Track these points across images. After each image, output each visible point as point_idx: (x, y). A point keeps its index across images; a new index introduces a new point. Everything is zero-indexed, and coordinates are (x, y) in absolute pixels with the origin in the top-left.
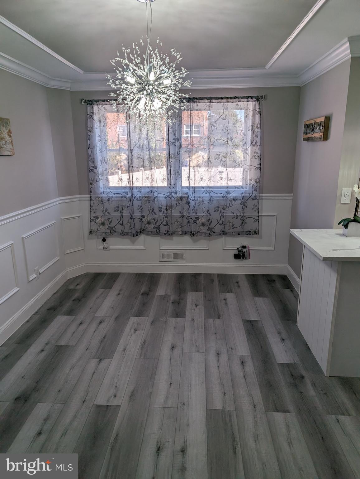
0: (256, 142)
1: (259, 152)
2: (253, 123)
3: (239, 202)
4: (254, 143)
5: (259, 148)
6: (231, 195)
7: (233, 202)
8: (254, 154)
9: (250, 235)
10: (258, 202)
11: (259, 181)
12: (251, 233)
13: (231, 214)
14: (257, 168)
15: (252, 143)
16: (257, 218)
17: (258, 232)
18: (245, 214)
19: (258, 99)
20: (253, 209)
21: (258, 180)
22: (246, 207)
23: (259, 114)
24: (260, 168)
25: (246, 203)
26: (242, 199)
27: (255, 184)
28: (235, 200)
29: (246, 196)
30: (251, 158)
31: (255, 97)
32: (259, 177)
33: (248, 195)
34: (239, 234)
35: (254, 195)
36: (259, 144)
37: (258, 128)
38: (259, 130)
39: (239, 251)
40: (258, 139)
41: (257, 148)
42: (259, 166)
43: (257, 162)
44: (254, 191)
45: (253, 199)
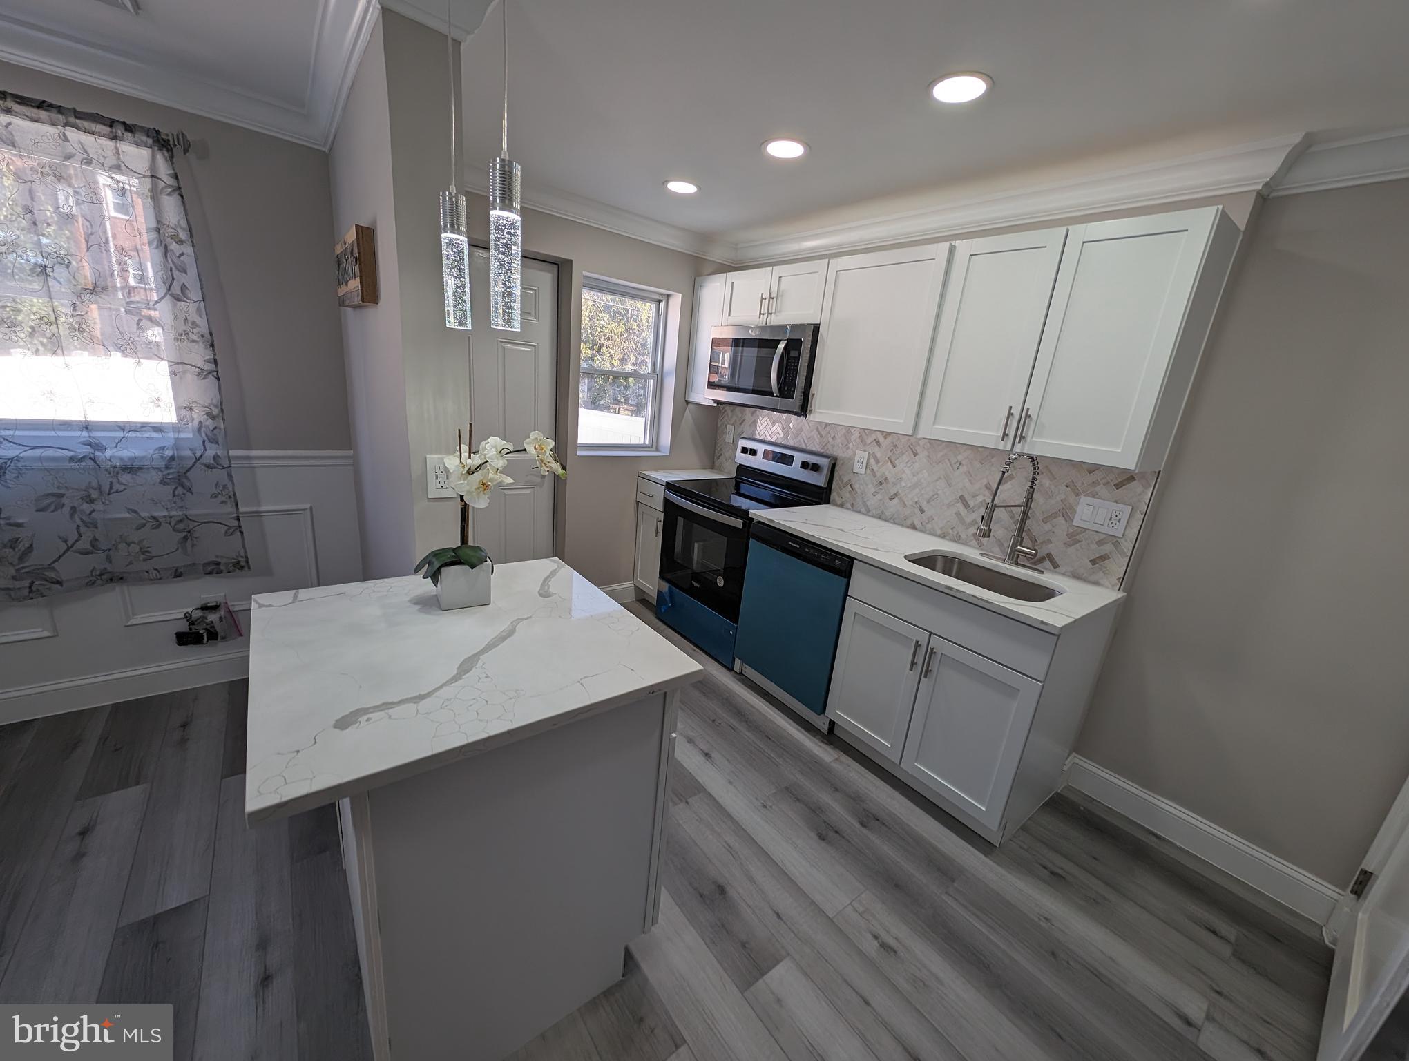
0: (184, 288)
1: (203, 323)
2: (159, 222)
3: (156, 477)
4: (176, 289)
5: (198, 309)
6: (108, 453)
7: (125, 478)
8: (183, 328)
9: (220, 572)
10: (230, 476)
11: (219, 412)
12: (222, 567)
13: (127, 515)
14: (203, 374)
15: (169, 290)
16: (236, 523)
17: (247, 562)
18: (188, 513)
19: (161, 142)
20: (215, 496)
21: (216, 411)
22: (190, 490)
23: (176, 197)
24: (214, 371)
25: (187, 478)
26: (167, 467)
27: (210, 423)
28: (131, 468)
29: (181, 458)
30: (176, 339)
31: (148, 132)
32: (216, 401)
33: (189, 453)
34: (178, 575)
35: (211, 452)
36: (195, 294)
37: (181, 242)
38: (189, 250)
39: (192, 623)
40: (191, 279)
41: (191, 309)
42: (212, 367)
43: (199, 355)
44: (208, 445)
45: (208, 466)
